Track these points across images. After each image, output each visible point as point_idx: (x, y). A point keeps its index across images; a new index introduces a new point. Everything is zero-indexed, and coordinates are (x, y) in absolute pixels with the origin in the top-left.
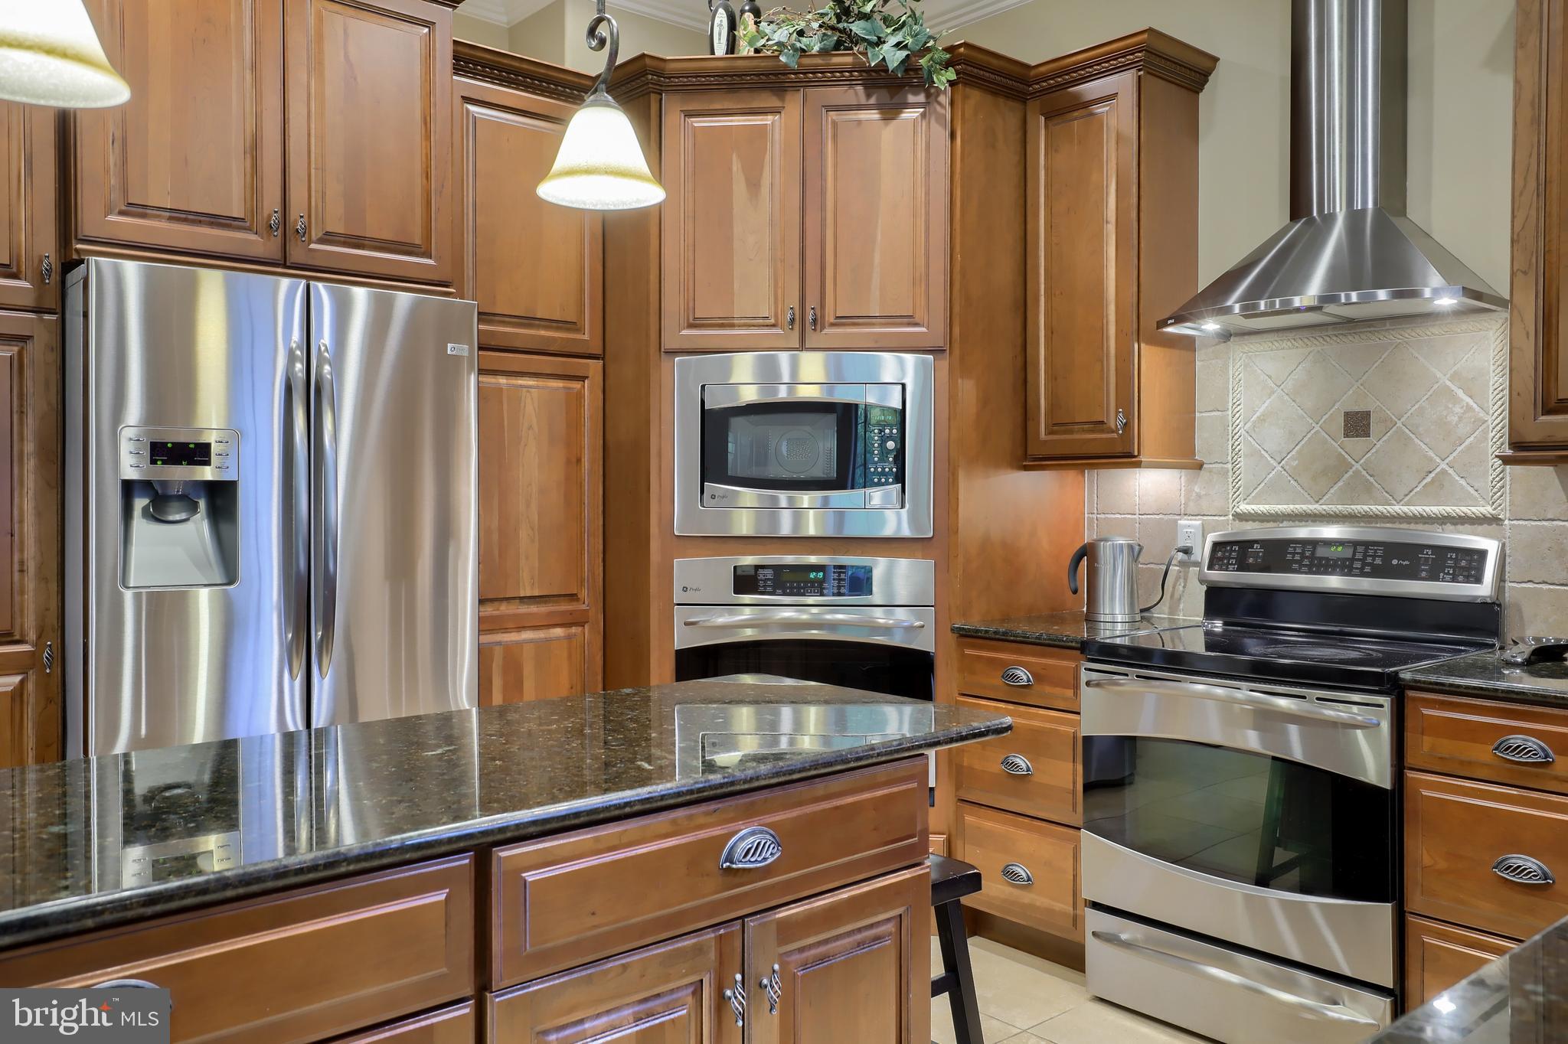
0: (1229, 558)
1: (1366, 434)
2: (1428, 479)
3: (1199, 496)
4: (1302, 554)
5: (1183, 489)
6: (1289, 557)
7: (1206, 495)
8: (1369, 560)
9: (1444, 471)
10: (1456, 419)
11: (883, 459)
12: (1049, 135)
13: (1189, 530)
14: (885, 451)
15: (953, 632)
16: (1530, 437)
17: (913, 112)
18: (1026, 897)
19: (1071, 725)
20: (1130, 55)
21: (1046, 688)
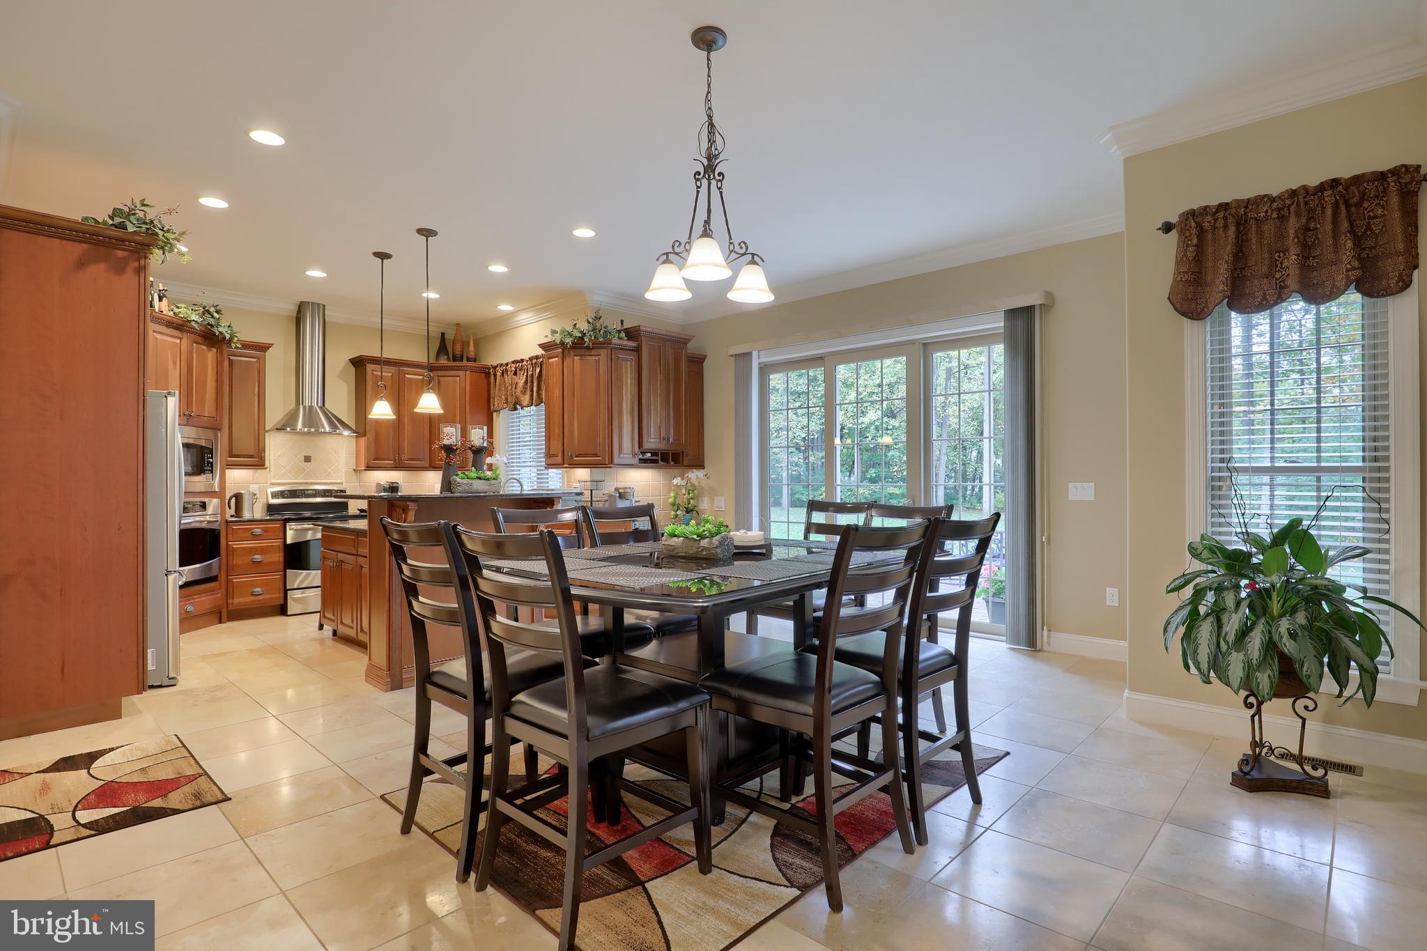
0: (278, 496)
1: (310, 462)
2: (326, 474)
3: (257, 478)
4: (302, 493)
5: (251, 476)
6: (298, 494)
7: (259, 478)
8: (320, 494)
9: (330, 472)
10: (332, 459)
11: (208, 465)
12: (231, 362)
13: (254, 488)
14: (209, 462)
15: (227, 522)
16: (371, 466)
17: (214, 350)
18: (261, 597)
19: (278, 543)
20: (264, 348)
21: (269, 534)
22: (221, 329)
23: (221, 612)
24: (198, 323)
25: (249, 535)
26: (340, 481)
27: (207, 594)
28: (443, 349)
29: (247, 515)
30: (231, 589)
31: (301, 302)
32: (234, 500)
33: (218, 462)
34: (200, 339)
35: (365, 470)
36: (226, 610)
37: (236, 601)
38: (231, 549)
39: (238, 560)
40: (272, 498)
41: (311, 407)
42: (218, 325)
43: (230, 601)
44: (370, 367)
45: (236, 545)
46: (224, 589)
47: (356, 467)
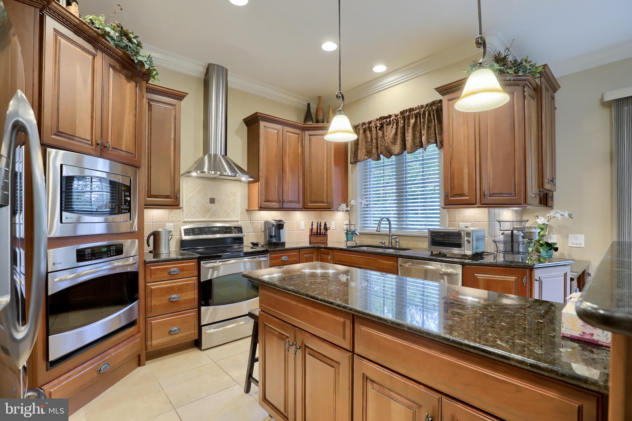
0: (190, 233)
1: (214, 203)
2: (226, 213)
3: (172, 217)
4: (208, 230)
5: (167, 215)
6: (206, 231)
7: (174, 217)
8: (223, 230)
9: (229, 212)
10: (231, 201)
11: (125, 204)
12: (150, 106)
13: (170, 226)
14: (126, 201)
15: (145, 263)
16: (263, 206)
17: (133, 84)
18: (177, 336)
19: (194, 280)
20: (180, 96)
21: (185, 272)
22: (140, 58)
23: (140, 355)
24: (114, 40)
25: (167, 275)
26: (236, 219)
27: (125, 342)
28: (308, 116)
29: (164, 254)
30: (149, 331)
31: (209, 64)
32: (152, 237)
33: (136, 200)
34: (117, 66)
35: (259, 210)
36: (145, 352)
37: (155, 342)
38: (149, 290)
39: (155, 302)
40: (185, 235)
41: (215, 155)
42: (137, 53)
43: (149, 343)
44: (262, 124)
45: (154, 286)
46: (142, 334)
47: (248, 208)
